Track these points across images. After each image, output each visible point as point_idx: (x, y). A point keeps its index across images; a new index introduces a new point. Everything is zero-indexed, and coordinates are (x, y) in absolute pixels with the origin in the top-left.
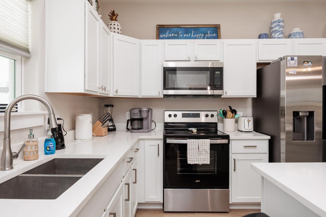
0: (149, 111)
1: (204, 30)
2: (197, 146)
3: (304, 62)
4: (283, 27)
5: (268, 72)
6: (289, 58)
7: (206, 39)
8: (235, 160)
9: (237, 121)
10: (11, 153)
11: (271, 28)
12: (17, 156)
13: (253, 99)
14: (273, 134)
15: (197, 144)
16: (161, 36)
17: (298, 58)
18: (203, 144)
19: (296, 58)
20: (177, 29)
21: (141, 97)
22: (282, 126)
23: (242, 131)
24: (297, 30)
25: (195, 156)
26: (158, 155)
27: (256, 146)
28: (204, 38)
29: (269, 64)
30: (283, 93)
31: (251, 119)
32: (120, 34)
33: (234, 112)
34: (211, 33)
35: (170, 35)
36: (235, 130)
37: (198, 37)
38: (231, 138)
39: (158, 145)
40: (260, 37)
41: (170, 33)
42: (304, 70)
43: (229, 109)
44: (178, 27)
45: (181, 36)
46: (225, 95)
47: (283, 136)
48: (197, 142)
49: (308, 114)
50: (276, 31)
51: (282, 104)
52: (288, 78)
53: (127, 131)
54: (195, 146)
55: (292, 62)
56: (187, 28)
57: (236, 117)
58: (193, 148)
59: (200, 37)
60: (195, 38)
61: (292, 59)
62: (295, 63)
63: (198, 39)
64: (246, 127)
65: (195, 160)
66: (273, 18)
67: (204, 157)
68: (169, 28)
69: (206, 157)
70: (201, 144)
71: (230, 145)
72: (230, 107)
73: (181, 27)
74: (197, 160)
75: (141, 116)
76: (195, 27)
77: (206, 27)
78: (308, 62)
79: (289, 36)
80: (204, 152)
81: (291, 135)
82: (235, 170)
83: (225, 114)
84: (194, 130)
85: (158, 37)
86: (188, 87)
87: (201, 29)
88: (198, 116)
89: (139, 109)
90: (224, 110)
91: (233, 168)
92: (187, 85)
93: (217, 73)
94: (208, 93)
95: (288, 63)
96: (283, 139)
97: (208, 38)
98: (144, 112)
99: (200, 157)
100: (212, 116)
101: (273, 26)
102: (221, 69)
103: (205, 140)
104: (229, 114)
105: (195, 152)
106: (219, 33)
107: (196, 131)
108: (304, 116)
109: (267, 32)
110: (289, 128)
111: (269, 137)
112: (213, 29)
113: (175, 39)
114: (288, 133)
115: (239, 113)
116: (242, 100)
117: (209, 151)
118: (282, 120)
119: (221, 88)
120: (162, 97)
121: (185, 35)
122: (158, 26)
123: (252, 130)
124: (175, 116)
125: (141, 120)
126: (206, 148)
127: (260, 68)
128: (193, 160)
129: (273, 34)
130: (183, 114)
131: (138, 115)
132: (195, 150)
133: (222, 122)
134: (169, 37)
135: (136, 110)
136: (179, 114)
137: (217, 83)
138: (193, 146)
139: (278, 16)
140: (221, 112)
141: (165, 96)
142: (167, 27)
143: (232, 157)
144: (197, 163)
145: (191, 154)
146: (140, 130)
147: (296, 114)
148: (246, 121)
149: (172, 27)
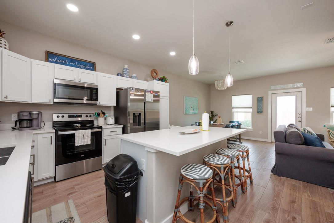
0: (39, 113)
1: (85, 63)
2: (82, 134)
4: (129, 72)
5: (122, 93)
6: (131, 88)
7: (86, 69)
8: (105, 139)
9: (105, 119)
11: (123, 71)
13: (114, 107)
14: (124, 124)
15: (82, 133)
16: (50, 60)
17: (135, 89)
18: (86, 133)
20: (65, 58)
21: (31, 102)
22: (128, 121)
23: (109, 124)
24: (134, 75)
25: (81, 140)
26: (51, 144)
27: (116, 131)
28: (84, 68)
29: (123, 89)
30: (129, 104)
31: (114, 117)
32: (8, 50)
33: (104, 114)
34: (89, 67)
35: (58, 61)
36: (105, 124)
37: (81, 67)
38: (103, 128)
39: (51, 137)
40: (118, 75)
41: (58, 59)
42: (138, 93)
43: (101, 112)
45: (67, 63)
46: (99, 104)
47: (129, 125)
48: (82, 132)
49: (139, 114)
50: (126, 74)
51: (128, 110)
52: (131, 97)
53: (13, 130)
54: (81, 134)
56: (73, 59)
57: (105, 116)
58: (79, 135)
59: (82, 67)
60: (79, 67)
61: (133, 89)
62: (134, 91)
63: (80, 68)
64: (111, 122)
65: (81, 143)
66: (124, 66)
67: (87, 140)
69: (88, 140)
70: (85, 133)
71: (103, 132)
72: (102, 111)
73: (68, 58)
74: (83, 142)
75: (31, 117)
76: (78, 60)
77: (87, 62)
79: (131, 77)
80: (87, 137)
81: (132, 125)
82: (105, 145)
83: (99, 115)
84: (79, 126)
85: (47, 60)
86: (67, 97)
87: (83, 62)
88: (80, 116)
89: (29, 112)
90: (98, 113)
91: (104, 144)
92: (67, 96)
93: (94, 91)
94: (84, 102)
95: (131, 91)
96: (129, 126)
97: (87, 69)
98: (35, 114)
99: (84, 141)
100: (90, 116)
101: (124, 70)
102: (97, 89)
103: (88, 130)
104: (102, 115)
105: (81, 138)
106: (95, 67)
107: (80, 126)
108: (137, 115)
109: (121, 73)
110: (131, 121)
111: (123, 126)
112: (91, 64)
113: (62, 65)
114: (131, 124)
115: (107, 115)
116: (108, 107)
117: (90, 136)
118: (128, 117)
119: (97, 99)
120: (52, 103)
121: (70, 63)
122: (47, 52)
123: (114, 123)
124: (63, 117)
125: (31, 120)
126: (88, 135)
127: (118, 91)
128: (79, 143)
129: (124, 75)
130: (69, 115)
131: (28, 116)
132: (81, 137)
133: (97, 120)
134: (57, 62)
135: (25, 112)
136: (66, 116)
137: (94, 97)
138: (79, 134)
139: (126, 66)
140: (96, 114)
141: (55, 103)
142: (55, 55)
143: (104, 138)
144: (83, 144)
145: (78, 140)
146: (30, 128)
147: (134, 114)
148: (111, 118)
149: (60, 56)
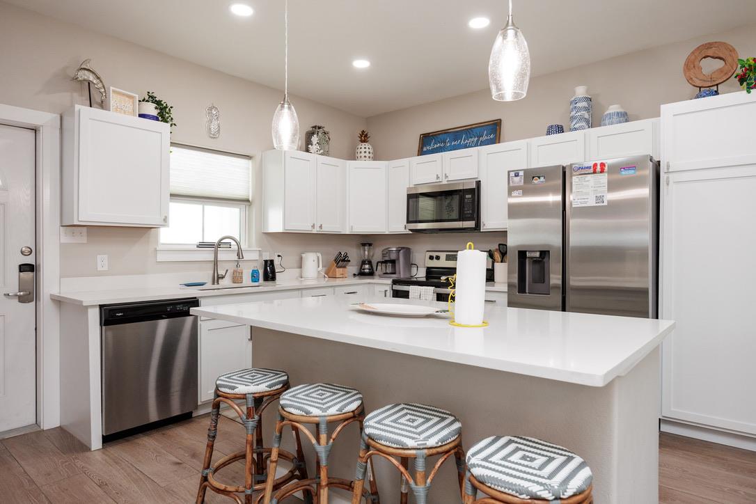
0: (400, 251)
1: (478, 131)
2: (419, 294)
3: (533, 177)
6: (512, 174)
7: (480, 145)
10: (218, 275)
12: (223, 277)
15: (419, 292)
16: (425, 149)
17: (524, 173)
18: (426, 293)
19: (521, 173)
20: (444, 136)
24: (611, 109)
34: (487, 135)
39: (386, 292)
40: (548, 132)
41: (435, 143)
44: (445, 133)
48: (419, 289)
49: (538, 254)
52: (511, 201)
55: (517, 179)
56: (457, 132)
59: (472, 144)
60: (466, 146)
61: (517, 175)
62: (521, 181)
68: (435, 135)
70: (423, 293)
75: (390, 258)
76: (467, 129)
78: (539, 177)
85: (421, 152)
87: (474, 131)
93: (467, 196)
95: (511, 182)
97: (483, 143)
98: (393, 252)
103: (428, 287)
106: (498, 132)
112: (491, 127)
121: (453, 144)
122: (421, 137)
124: (438, 258)
125: (393, 262)
131: (387, 255)
136: (443, 256)
137: (468, 212)
147: (524, 254)
149: (439, 134)
